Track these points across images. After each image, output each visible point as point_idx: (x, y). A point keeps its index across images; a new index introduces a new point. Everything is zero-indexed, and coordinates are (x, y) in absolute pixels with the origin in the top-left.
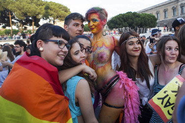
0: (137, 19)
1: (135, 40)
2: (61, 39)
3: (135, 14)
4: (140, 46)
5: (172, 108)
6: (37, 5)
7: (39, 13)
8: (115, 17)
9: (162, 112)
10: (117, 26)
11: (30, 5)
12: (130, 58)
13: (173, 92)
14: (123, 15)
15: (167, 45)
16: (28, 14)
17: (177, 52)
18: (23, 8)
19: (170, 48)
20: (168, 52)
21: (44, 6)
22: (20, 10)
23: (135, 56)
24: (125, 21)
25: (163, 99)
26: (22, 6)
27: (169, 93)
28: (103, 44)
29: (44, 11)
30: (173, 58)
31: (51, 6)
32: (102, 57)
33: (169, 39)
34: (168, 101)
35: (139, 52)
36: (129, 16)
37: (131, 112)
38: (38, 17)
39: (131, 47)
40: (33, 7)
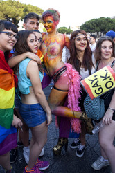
0: (110, 24)
1: (82, 36)
2: (10, 31)
3: (108, 19)
4: (86, 42)
5: (99, 89)
6: (17, 7)
7: (18, 15)
8: (89, 22)
9: (90, 90)
10: (89, 30)
11: (10, 7)
12: (78, 52)
13: (101, 77)
14: (97, 20)
15: (103, 45)
16: (9, 16)
17: (111, 50)
18: (4, 10)
19: (105, 47)
20: (103, 50)
21: (23, 9)
22: (2, 12)
23: (81, 51)
24: (98, 26)
25: (93, 81)
26: (3, 8)
27: (98, 77)
28: (55, 40)
29: (22, 13)
30: (107, 55)
31: (29, 9)
32: (53, 51)
33: (105, 40)
34: (96, 83)
35: (85, 47)
36: (102, 21)
37: (73, 95)
38: (17, 19)
39: (78, 42)
40: (13, 10)
